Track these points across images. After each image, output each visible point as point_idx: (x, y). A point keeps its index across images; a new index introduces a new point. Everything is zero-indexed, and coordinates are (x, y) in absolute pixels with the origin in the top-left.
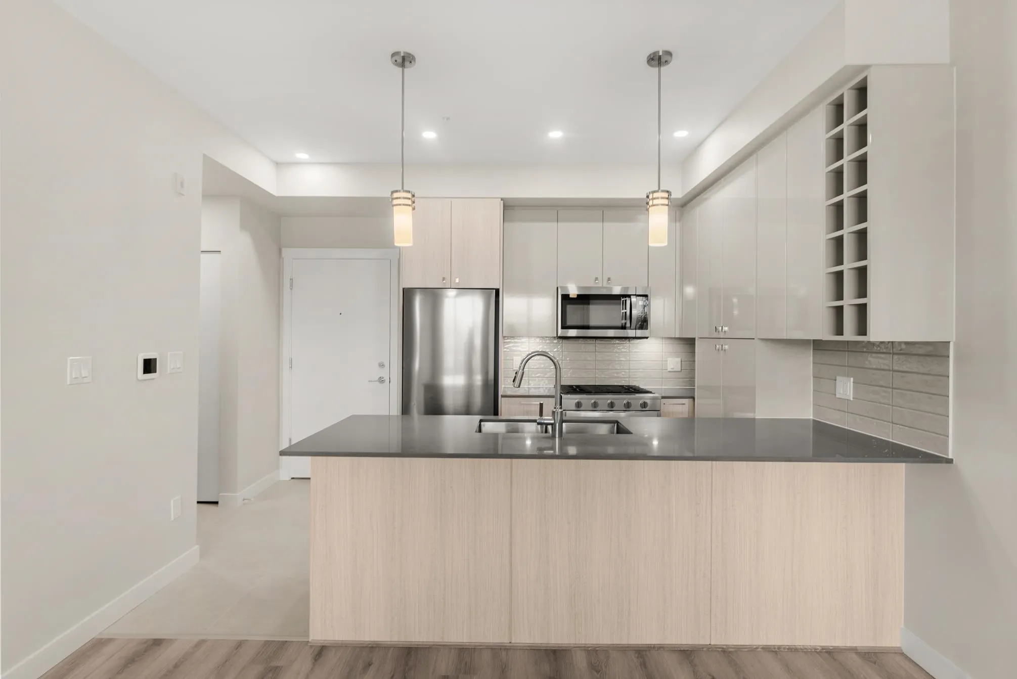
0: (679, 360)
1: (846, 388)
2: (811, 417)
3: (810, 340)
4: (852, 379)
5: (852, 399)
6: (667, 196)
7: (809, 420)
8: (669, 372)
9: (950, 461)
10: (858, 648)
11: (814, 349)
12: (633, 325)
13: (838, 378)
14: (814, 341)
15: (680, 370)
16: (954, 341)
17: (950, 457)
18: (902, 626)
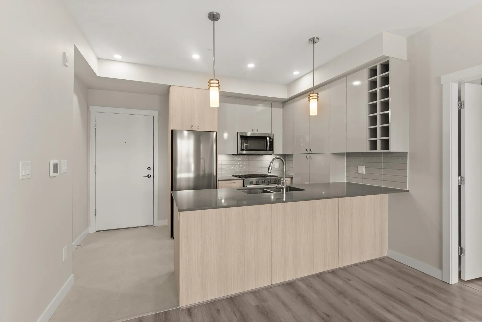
0: (279, 163)
1: (362, 170)
2: (346, 181)
3: (345, 153)
4: (365, 166)
5: (365, 173)
6: (317, 95)
7: (345, 182)
8: (276, 168)
9: (408, 191)
10: (378, 259)
11: (346, 157)
12: (268, 149)
13: (358, 167)
14: (347, 153)
15: (279, 167)
16: (409, 151)
17: (408, 190)
18: (387, 248)
